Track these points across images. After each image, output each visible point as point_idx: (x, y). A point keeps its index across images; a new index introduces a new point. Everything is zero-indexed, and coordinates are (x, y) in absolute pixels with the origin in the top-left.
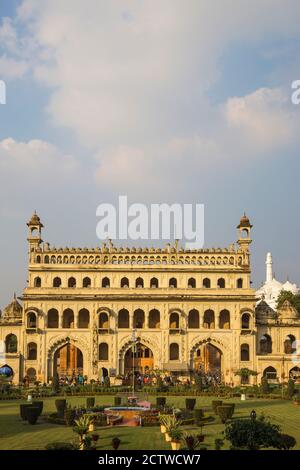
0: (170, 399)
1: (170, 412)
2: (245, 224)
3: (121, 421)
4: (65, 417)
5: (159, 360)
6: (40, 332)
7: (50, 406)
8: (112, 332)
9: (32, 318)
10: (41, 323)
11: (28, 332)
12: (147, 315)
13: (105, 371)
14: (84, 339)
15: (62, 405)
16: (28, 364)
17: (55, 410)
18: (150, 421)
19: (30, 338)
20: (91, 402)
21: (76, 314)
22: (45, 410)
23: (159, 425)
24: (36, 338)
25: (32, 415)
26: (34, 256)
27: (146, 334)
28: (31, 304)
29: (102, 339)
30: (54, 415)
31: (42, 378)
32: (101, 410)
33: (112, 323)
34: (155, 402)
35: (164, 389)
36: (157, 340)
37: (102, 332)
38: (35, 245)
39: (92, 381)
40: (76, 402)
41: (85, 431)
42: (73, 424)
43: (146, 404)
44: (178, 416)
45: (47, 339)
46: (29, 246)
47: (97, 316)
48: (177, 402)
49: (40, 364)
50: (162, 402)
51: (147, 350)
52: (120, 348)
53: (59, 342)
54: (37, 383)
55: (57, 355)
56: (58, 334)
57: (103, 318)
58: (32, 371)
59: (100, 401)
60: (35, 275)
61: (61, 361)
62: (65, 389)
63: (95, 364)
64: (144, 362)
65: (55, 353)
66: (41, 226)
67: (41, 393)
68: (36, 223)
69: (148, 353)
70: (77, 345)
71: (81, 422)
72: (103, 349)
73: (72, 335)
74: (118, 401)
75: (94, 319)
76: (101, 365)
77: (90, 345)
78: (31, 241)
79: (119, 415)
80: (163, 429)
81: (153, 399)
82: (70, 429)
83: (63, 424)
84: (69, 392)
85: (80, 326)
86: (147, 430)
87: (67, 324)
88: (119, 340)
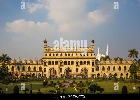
0: (76, 81)
1: (76, 84)
2: (93, 41)
3: (65, 86)
4: (53, 85)
5: (74, 72)
6: (47, 66)
7: (49, 82)
8: (63, 66)
9: (45, 63)
10: (47, 64)
11: (44, 66)
12: (71, 62)
13: (61, 75)
14: (57, 68)
15: (52, 82)
16: (44, 73)
17: (50, 83)
18: (71, 86)
19: (45, 67)
20: (58, 81)
21: (55, 62)
22: (48, 83)
23: (74, 86)
24: (46, 67)
25: (45, 84)
26: (45, 49)
27: (71, 66)
28: (45, 60)
30: (50, 84)
31: (47, 76)
32: (61, 83)
33: (63, 64)
34: (73, 82)
35: (75, 78)
36: (73, 68)
37: (60, 66)
38: (45, 46)
39: (59, 77)
40: (55, 82)
41: (57, 88)
42: (54, 86)
43: (71, 82)
44: (78, 85)
45: (48, 68)
46: (44, 47)
47: (59, 62)
48: (78, 82)
49: (47, 73)
50: (74, 81)
51: (71, 70)
52: (65, 70)
53: (51, 68)
54: (46, 77)
55: (51, 71)
56: (51, 66)
57: (61, 63)
58: (45, 75)
59: (60, 81)
60: (45, 53)
61: (52, 72)
62: (52, 79)
63: (59, 73)
64: (70, 73)
65: (50, 71)
66: (47, 42)
67: (47, 80)
68: (45, 41)
69: (71, 71)
70: (55, 69)
71: (56, 86)
72: (61, 70)
73: (54, 67)
74: (64, 81)
75: (59, 63)
76: (60, 73)
77: (58, 69)
78: (44, 45)
79: (65, 84)
80: (74, 87)
81: (72, 81)
82: (54, 87)
83: (52, 86)
84: (53, 79)
85: (56, 65)
86: (71, 88)
87: (53, 64)
88: (64, 68)
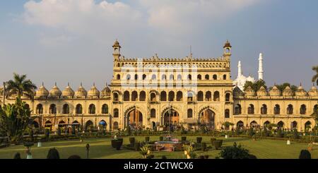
0: (188, 138)
1: (189, 144)
2: (228, 45)
3: (163, 149)
4: (135, 146)
5: (182, 117)
6: (120, 103)
7: (126, 141)
8: (157, 103)
9: (116, 96)
10: (121, 98)
11: (114, 103)
12: (176, 94)
13: (154, 123)
14: (143, 107)
15: (132, 140)
16: (114, 120)
17: (129, 143)
18: (179, 148)
19: (115, 106)
20: (148, 139)
21: (139, 94)
22: (124, 143)
23: (184, 151)
24: (118, 106)
25: (117, 145)
26: (116, 63)
27: (175, 104)
28: (115, 88)
29: (152, 106)
30: (128, 145)
31: (121, 126)
32: (153, 143)
33: (158, 98)
35: (185, 132)
36: (181, 107)
37: (152, 103)
38: (117, 57)
39: (148, 128)
40: (140, 139)
41: (146, 154)
42: (139, 150)
43: (176, 140)
44: (193, 146)
45: (123, 107)
46: (114, 58)
47: (149, 95)
48: (192, 139)
49: (120, 120)
50: (184, 139)
52: (162, 111)
53: (130, 109)
54: (119, 129)
55: (129, 115)
56: (130, 104)
57: (153, 96)
58: (116, 123)
59: (152, 139)
60: (117, 73)
61: (131, 118)
62: (133, 132)
63: (149, 119)
64: (174, 119)
65: (128, 114)
66: (120, 47)
67: (121, 135)
68: (117, 46)
69: (176, 114)
70: (139, 110)
71: (144, 149)
72: (153, 112)
73: (137, 105)
74: (161, 139)
75: (148, 96)
76: (152, 120)
77: (146, 110)
78: (115, 55)
79: (163, 146)
80: (186, 153)
81: (180, 138)
82: (138, 153)
83: (134, 150)
84: (136, 134)
86: (177, 153)
87: (134, 99)
88: (161, 107)
